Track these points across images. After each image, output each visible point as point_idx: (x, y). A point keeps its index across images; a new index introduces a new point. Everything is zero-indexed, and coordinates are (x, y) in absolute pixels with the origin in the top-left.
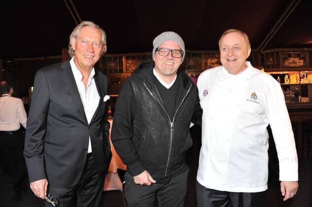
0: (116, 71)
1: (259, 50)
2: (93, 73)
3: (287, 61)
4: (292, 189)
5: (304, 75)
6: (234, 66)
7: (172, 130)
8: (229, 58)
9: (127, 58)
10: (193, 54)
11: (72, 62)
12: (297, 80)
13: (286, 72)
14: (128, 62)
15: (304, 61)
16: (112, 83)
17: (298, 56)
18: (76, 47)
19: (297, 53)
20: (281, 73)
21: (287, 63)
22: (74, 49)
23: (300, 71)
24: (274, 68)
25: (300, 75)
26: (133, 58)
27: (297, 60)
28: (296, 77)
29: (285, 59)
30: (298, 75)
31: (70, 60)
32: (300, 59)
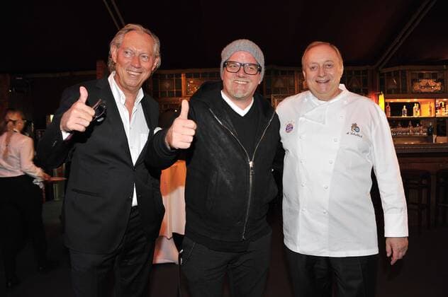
0: (172, 94)
1: (378, 68)
2: (141, 95)
3: (416, 83)
4: (400, 247)
5: (441, 104)
6: (326, 89)
7: (251, 171)
8: (319, 79)
9: (188, 76)
10: (282, 71)
11: (111, 79)
12: (431, 111)
13: (415, 100)
14: (188, 82)
15: (443, 84)
16: (166, 111)
17: (434, 77)
18: (117, 59)
19: (432, 72)
20: (409, 101)
21: (417, 87)
22: (115, 62)
23: (435, 98)
24: (398, 93)
25: (435, 104)
26: (196, 76)
27: (431, 83)
28: (431, 107)
29: (414, 81)
30: (433, 105)
31: (108, 76)
32: (437, 82)
